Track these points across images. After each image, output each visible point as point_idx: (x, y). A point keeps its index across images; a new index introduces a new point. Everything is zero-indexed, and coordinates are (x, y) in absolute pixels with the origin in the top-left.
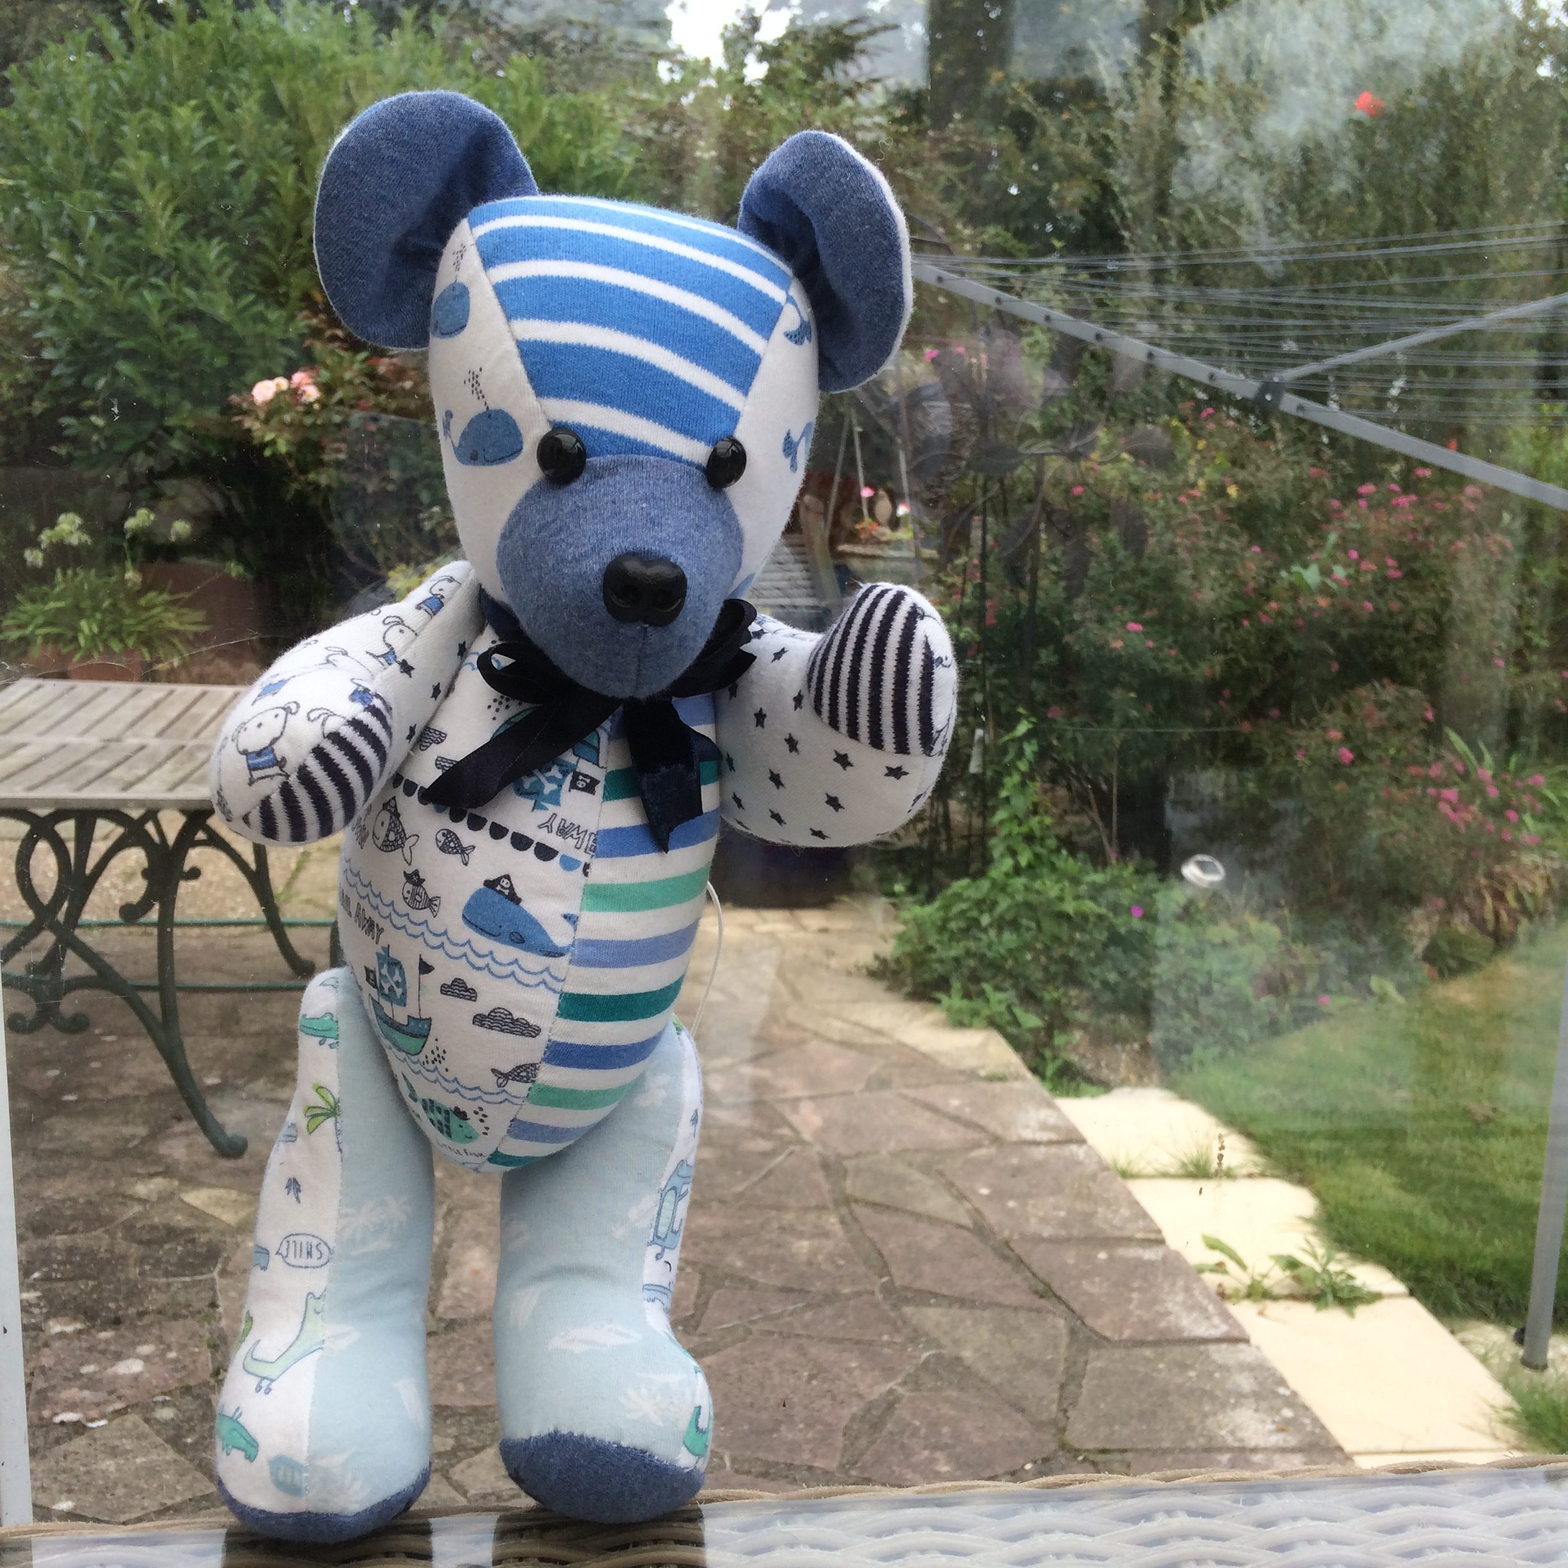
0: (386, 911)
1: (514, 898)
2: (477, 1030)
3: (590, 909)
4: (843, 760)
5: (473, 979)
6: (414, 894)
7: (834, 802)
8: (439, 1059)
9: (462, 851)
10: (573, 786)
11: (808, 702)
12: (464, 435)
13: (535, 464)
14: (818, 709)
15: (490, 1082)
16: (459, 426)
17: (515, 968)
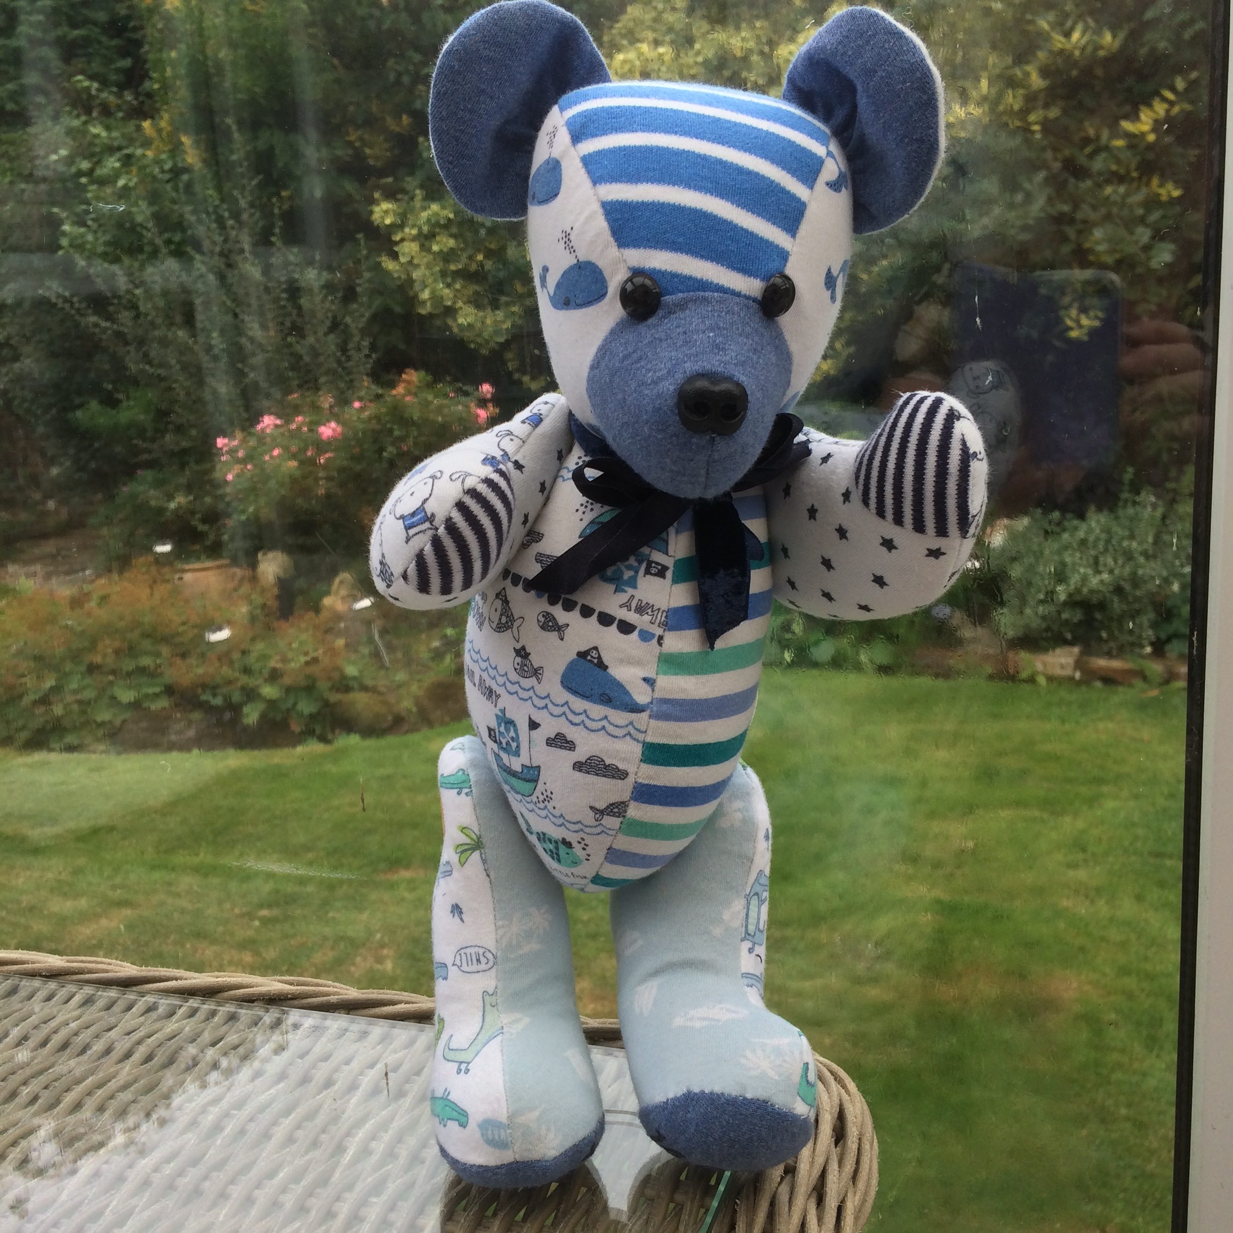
0: (501, 680)
1: (601, 665)
2: (578, 774)
3: (665, 673)
4: (888, 544)
5: (572, 733)
6: (523, 665)
7: (879, 581)
8: (548, 799)
9: (559, 629)
10: (647, 572)
11: (856, 496)
12: (558, 286)
13: (619, 305)
14: (866, 501)
15: (589, 818)
16: (553, 279)
17: (605, 723)
